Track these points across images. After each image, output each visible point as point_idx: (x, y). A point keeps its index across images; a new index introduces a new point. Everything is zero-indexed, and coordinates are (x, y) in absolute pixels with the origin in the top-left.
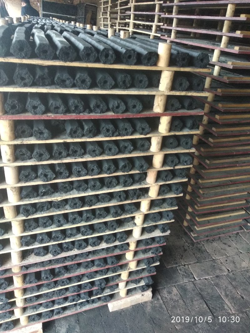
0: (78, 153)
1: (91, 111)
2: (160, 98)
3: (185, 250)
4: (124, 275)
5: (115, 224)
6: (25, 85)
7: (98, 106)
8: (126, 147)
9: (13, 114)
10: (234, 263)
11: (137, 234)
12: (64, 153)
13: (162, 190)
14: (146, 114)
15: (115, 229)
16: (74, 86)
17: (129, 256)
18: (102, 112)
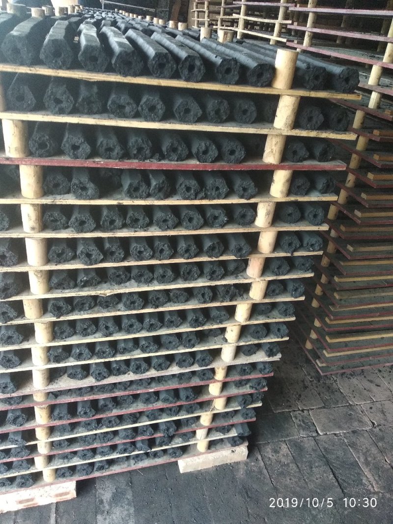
0: (141, 222)
1: (162, 157)
2: (274, 141)
3: (306, 387)
4: (205, 418)
5: (193, 337)
6: (61, 112)
7: (174, 150)
8: (216, 218)
9: (41, 156)
10: (383, 412)
11: (227, 356)
12: (118, 223)
13: (271, 289)
14: (251, 165)
15: (193, 346)
16: (137, 116)
17: (214, 389)
18: (180, 159)
